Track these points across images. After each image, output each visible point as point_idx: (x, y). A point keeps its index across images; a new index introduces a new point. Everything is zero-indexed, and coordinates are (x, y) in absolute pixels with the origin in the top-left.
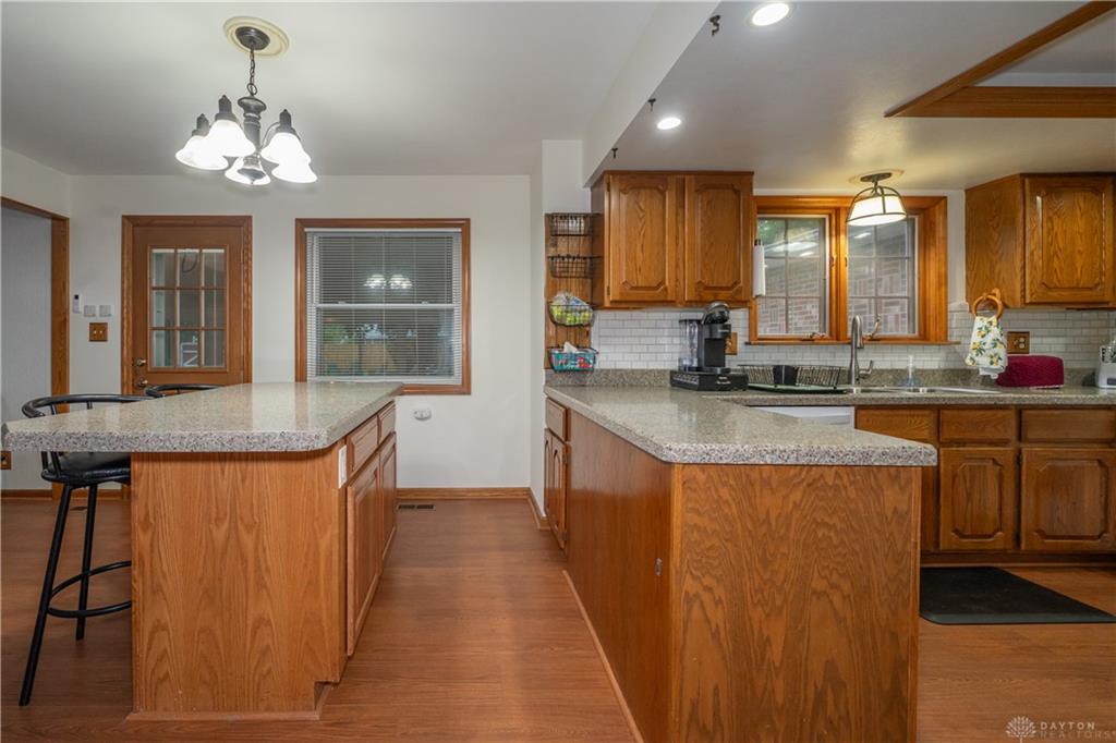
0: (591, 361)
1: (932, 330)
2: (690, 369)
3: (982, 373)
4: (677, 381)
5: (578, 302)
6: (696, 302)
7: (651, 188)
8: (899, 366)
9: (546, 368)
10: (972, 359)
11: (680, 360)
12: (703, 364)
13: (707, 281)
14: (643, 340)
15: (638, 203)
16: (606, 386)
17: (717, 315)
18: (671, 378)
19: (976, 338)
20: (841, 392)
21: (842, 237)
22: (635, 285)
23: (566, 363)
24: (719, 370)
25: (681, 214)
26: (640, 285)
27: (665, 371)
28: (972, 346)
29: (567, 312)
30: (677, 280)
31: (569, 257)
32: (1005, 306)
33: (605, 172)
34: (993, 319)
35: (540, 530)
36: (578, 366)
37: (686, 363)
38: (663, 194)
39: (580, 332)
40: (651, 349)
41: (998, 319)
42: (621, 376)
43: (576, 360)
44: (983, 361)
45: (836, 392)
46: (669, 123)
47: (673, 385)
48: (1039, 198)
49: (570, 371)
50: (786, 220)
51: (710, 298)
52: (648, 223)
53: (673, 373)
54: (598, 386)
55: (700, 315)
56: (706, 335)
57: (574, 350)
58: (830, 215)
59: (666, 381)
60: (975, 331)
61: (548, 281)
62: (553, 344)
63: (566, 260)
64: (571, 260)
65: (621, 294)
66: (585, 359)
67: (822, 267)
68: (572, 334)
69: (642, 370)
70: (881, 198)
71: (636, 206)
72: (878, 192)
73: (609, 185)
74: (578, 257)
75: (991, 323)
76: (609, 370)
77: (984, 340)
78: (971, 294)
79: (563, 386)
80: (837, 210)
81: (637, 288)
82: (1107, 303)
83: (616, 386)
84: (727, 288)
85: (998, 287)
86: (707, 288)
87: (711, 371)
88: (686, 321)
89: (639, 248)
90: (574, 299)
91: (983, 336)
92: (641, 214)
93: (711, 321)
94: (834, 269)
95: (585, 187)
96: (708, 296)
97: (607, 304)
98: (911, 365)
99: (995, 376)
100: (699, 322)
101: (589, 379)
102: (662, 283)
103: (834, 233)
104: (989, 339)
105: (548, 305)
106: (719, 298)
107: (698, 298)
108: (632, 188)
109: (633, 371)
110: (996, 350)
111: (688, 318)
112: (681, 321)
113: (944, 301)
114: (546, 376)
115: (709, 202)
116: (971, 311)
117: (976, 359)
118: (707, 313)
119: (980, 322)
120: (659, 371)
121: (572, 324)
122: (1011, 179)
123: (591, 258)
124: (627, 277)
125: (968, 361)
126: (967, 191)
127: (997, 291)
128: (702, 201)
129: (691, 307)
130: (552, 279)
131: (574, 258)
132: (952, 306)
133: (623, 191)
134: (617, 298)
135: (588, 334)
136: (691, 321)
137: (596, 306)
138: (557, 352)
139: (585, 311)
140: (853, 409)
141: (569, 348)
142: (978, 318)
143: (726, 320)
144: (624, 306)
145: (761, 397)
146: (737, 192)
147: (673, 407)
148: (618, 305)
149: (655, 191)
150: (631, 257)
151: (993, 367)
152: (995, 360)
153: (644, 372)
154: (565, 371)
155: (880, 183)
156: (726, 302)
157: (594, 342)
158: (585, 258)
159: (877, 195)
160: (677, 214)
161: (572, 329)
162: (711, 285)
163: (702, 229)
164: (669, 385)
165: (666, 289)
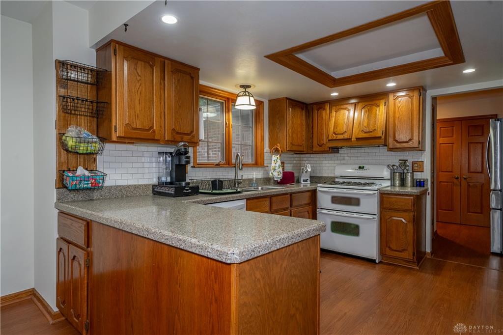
0: (101, 181)
1: (259, 161)
2: (166, 183)
3: (275, 179)
4: (158, 191)
5: (89, 135)
6: (172, 141)
7: (144, 62)
8: (250, 177)
9: (58, 188)
10: (272, 173)
11: (159, 178)
12: (174, 180)
13: (177, 129)
14: (135, 165)
15: (136, 70)
16: (109, 198)
17: (183, 150)
18: (153, 189)
19: (273, 164)
20: (239, 192)
21: (230, 113)
22: (135, 127)
23: (80, 184)
24: (183, 184)
25: (163, 84)
26: (138, 127)
27: (149, 185)
28: (272, 168)
29: (80, 142)
30: (161, 126)
31: (78, 99)
32: (282, 152)
33: (112, 41)
34: (278, 156)
35: (53, 324)
36: (90, 185)
37: (164, 179)
38: (152, 67)
39: (89, 158)
40: (140, 171)
41: (280, 156)
42: (120, 190)
43: (88, 181)
44: (276, 174)
45: (237, 192)
46: (169, 19)
47: (154, 194)
48: (290, 109)
49: (83, 189)
50: (207, 99)
51: (179, 139)
52: (143, 85)
53: (154, 186)
54: (103, 199)
55: (172, 150)
56: (176, 162)
57: (87, 173)
58: (225, 101)
59: (150, 192)
60: (273, 161)
61: (59, 116)
62: (64, 168)
63: (76, 101)
64: (80, 102)
65: (125, 132)
66: (96, 180)
67: (222, 127)
68: (82, 160)
69: (135, 185)
70: (248, 97)
71: (135, 71)
72: (246, 94)
73: (115, 51)
74: (86, 100)
75: (278, 158)
76: (111, 187)
77: (276, 165)
78: (270, 146)
79: (74, 201)
80: (228, 99)
81: (136, 129)
82: (303, 151)
83: (116, 198)
84: (188, 134)
85: (279, 143)
86: (178, 133)
87: (180, 184)
88: (163, 153)
89: (137, 102)
90: (85, 133)
91: (275, 164)
92: (139, 78)
93: (179, 154)
94: (227, 129)
95: (92, 47)
96: (178, 138)
97: (114, 139)
98: (255, 177)
99: (279, 180)
100: (171, 154)
101: (96, 194)
102: (152, 127)
103: (227, 110)
104: (277, 165)
105: (61, 136)
106: (183, 140)
107: (172, 139)
108: (132, 58)
109: (129, 186)
110: (279, 170)
111: (165, 151)
112: (159, 153)
113: (263, 149)
114: (57, 194)
115: (179, 80)
116: (270, 152)
117: (273, 173)
118: (177, 148)
119: (274, 157)
120: (145, 185)
121: (85, 152)
122: (283, 99)
123: (97, 103)
124: (129, 121)
125: (271, 174)
126: (269, 101)
127: (278, 145)
128: (175, 78)
129: (169, 144)
130: (63, 114)
131: (83, 101)
132: (265, 151)
133: (125, 58)
134: (123, 135)
135: (95, 160)
136: (166, 153)
137: (104, 140)
138: (70, 174)
139: (96, 142)
140: (245, 200)
141: (81, 171)
142: (273, 156)
143: (187, 153)
144: (127, 141)
145: (210, 198)
146: (192, 78)
147: (154, 209)
148: (122, 140)
149: (148, 64)
150: (131, 106)
151: (279, 176)
152: (279, 173)
153: (136, 187)
154: (78, 190)
155: (247, 90)
156: (188, 142)
157: (100, 166)
158: (92, 102)
159: (246, 95)
160: (161, 84)
161: (82, 156)
162: (179, 132)
163: (175, 96)
164: (152, 194)
165: (154, 132)
